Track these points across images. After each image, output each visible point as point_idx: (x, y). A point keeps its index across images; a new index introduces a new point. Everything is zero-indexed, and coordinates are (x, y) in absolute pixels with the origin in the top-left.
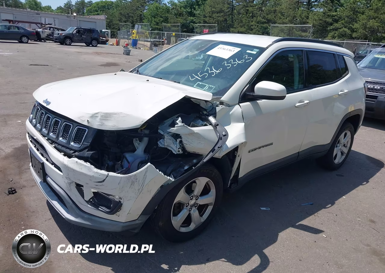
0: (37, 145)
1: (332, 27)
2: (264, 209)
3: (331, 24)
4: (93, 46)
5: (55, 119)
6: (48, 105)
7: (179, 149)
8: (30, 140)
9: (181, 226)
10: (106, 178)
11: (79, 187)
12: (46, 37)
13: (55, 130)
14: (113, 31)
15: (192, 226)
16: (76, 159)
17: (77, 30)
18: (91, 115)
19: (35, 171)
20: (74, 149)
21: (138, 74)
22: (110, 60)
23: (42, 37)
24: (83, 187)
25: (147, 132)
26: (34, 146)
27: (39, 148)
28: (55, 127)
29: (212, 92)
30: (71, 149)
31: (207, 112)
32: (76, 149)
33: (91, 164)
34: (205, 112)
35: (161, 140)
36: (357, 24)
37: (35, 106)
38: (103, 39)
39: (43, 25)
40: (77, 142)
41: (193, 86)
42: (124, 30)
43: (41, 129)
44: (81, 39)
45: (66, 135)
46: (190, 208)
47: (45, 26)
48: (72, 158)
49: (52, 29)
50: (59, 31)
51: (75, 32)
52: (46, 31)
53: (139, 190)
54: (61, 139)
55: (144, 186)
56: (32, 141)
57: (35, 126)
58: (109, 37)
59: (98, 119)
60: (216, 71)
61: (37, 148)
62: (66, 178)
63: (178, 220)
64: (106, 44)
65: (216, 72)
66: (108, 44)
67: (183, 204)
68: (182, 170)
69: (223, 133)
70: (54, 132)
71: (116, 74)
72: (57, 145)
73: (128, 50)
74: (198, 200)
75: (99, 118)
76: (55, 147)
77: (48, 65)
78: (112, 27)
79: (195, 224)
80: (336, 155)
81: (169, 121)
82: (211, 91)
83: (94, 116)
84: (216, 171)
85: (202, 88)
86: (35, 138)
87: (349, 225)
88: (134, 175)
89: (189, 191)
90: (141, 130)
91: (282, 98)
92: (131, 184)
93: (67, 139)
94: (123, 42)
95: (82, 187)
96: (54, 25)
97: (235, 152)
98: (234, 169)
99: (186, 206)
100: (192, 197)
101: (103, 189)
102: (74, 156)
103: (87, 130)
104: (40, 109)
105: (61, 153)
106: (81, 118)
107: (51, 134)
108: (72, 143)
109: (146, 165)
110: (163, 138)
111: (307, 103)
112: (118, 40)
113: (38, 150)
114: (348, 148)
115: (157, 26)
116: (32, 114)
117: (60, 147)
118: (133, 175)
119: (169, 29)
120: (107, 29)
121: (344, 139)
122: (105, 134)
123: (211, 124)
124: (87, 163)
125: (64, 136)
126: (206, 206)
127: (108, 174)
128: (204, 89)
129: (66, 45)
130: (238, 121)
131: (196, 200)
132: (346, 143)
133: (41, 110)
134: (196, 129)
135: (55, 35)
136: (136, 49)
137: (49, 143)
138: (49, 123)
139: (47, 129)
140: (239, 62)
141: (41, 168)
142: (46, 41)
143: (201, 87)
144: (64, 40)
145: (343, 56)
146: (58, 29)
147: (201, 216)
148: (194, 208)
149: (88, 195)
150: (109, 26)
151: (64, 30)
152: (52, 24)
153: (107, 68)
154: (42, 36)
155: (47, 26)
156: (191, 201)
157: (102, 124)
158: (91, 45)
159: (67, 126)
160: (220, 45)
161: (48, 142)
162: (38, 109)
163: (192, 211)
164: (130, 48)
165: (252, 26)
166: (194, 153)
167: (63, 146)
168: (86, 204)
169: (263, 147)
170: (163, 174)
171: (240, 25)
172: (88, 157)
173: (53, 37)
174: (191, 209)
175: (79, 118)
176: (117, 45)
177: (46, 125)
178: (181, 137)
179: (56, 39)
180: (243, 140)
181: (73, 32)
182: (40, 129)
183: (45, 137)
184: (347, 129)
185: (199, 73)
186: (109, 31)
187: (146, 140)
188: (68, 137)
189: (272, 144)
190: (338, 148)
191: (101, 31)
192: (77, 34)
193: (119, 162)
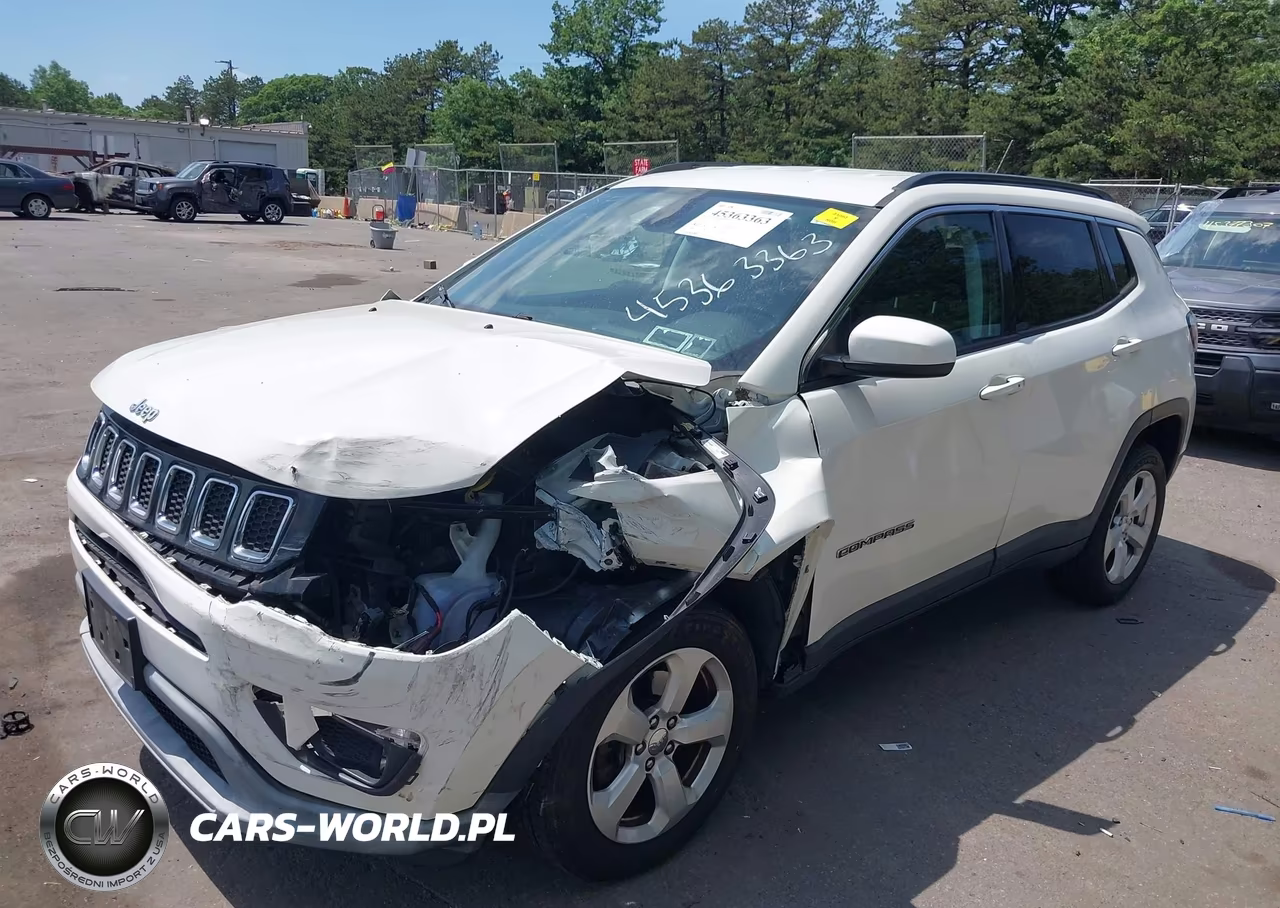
0: (108, 558)
1: (1042, 142)
2: (893, 747)
3: (1041, 132)
4: (268, 222)
5: (175, 469)
6: (151, 420)
7: (608, 554)
8: (85, 542)
9: (622, 824)
10: (365, 668)
11: (266, 702)
12: (111, 197)
13: (173, 505)
14: (331, 173)
15: (658, 823)
16: (256, 606)
17: (213, 170)
18: (303, 451)
19: (104, 650)
20: (247, 567)
21: (447, 306)
22: (330, 266)
23: (95, 199)
24: (281, 701)
25: (495, 499)
26: (99, 562)
27: (118, 568)
28: (175, 495)
29: (708, 357)
30: (237, 571)
31: (694, 424)
32: (255, 569)
33: (311, 621)
34: (689, 426)
35: (546, 527)
36: (1123, 128)
37: (98, 425)
38: (302, 197)
39: (97, 159)
40: (256, 546)
41: (639, 341)
42: (366, 166)
43: (125, 504)
44: (228, 200)
45: (215, 521)
46: (650, 759)
47: (104, 162)
48: (241, 603)
49: (128, 171)
50: (151, 176)
51: (207, 177)
52: (107, 178)
53: (481, 705)
54: (196, 535)
55: (497, 690)
56: (92, 546)
57: (101, 495)
58: (320, 190)
59: (329, 463)
60: (716, 289)
61: (111, 571)
62: (221, 672)
63: (612, 803)
64: (309, 214)
65: (714, 293)
66: (318, 214)
67: (626, 745)
68: (623, 627)
69: (757, 493)
70: (172, 512)
71: (375, 309)
72: (182, 558)
73: (387, 232)
74: (676, 728)
75: (332, 458)
76: (177, 565)
77: (119, 290)
78: (329, 158)
79: (667, 811)
80: (1112, 554)
81: (571, 460)
82: (703, 355)
83: (315, 453)
84: (732, 625)
85: (669, 346)
86: (103, 535)
87: (1181, 788)
88: (463, 654)
89: (646, 698)
90: (476, 493)
91: (943, 370)
92: (454, 687)
93: (221, 535)
94: (368, 206)
95: (277, 703)
96: (136, 156)
97: (796, 557)
98: (792, 618)
99: (637, 753)
100: (654, 721)
101: (353, 708)
102: (248, 594)
103: (291, 500)
104: (117, 436)
105: (199, 583)
106: (270, 462)
107: (161, 520)
108: (239, 550)
109: (505, 619)
110: (552, 519)
111: (1019, 384)
112: (349, 199)
113: (113, 576)
114: (1148, 529)
115: (476, 154)
116: (88, 452)
117: (195, 564)
118: (459, 655)
119: (517, 162)
120: (311, 166)
121: (1136, 496)
122: (351, 514)
123: (712, 466)
124: (297, 617)
125: (208, 526)
126: (700, 749)
127: (372, 654)
128: (678, 350)
129: (178, 220)
130: (800, 452)
131: (670, 727)
132: (1140, 513)
133: (121, 437)
134: (665, 485)
135: (139, 191)
136: (412, 226)
137: (155, 553)
138: (151, 483)
139: (147, 503)
140: (790, 258)
141: (128, 641)
142: (111, 211)
143: (670, 342)
144: (168, 207)
145: (1115, 227)
146: (150, 171)
147: (687, 783)
148: (664, 758)
149: (301, 730)
150: (317, 156)
151: (170, 174)
152: (127, 155)
153: (319, 293)
154: (94, 194)
155: (112, 160)
156: (651, 732)
157: (345, 480)
158: (261, 220)
159: (218, 490)
160: (721, 203)
161: (152, 549)
162: (111, 436)
163: (656, 767)
164: (392, 223)
165: (787, 142)
166: (659, 565)
167: (206, 560)
168: (294, 761)
169: (883, 535)
170: (563, 646)
171: (746, 142)
172: (295, 597)
173: (133, 196)
174: (654, 762)
175: (263, 461)
176: (348, 218)
177: (141, 490)
178: (614, 514)
179: (144, 204)
180: (818, 515)
181: (201, 177)
182: (122, 505)
183: (142, 530)
184: (1145, 466)
185: (657, 298)
186: (320, 172)
187: (492, 527)
188: (223, 528)
189: (910, 525)
190: (1117, 529)
191: (293, 173)
192: (215, 185)
193: (400, 607)
